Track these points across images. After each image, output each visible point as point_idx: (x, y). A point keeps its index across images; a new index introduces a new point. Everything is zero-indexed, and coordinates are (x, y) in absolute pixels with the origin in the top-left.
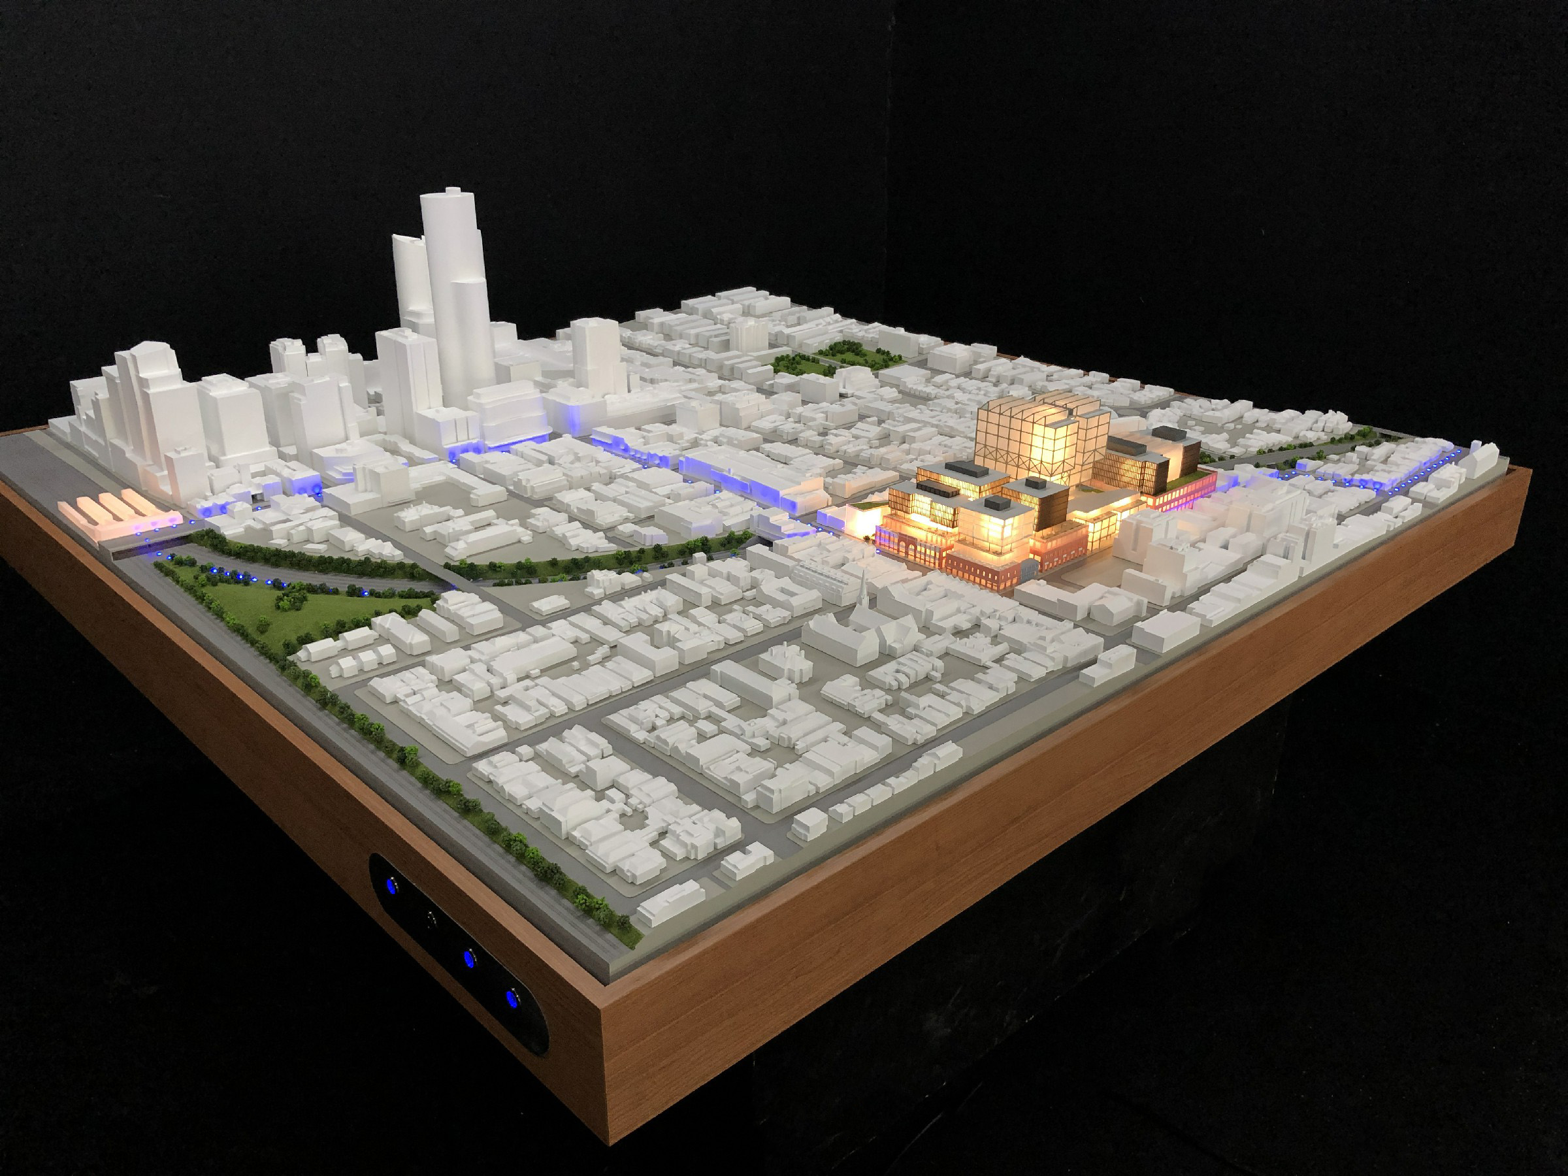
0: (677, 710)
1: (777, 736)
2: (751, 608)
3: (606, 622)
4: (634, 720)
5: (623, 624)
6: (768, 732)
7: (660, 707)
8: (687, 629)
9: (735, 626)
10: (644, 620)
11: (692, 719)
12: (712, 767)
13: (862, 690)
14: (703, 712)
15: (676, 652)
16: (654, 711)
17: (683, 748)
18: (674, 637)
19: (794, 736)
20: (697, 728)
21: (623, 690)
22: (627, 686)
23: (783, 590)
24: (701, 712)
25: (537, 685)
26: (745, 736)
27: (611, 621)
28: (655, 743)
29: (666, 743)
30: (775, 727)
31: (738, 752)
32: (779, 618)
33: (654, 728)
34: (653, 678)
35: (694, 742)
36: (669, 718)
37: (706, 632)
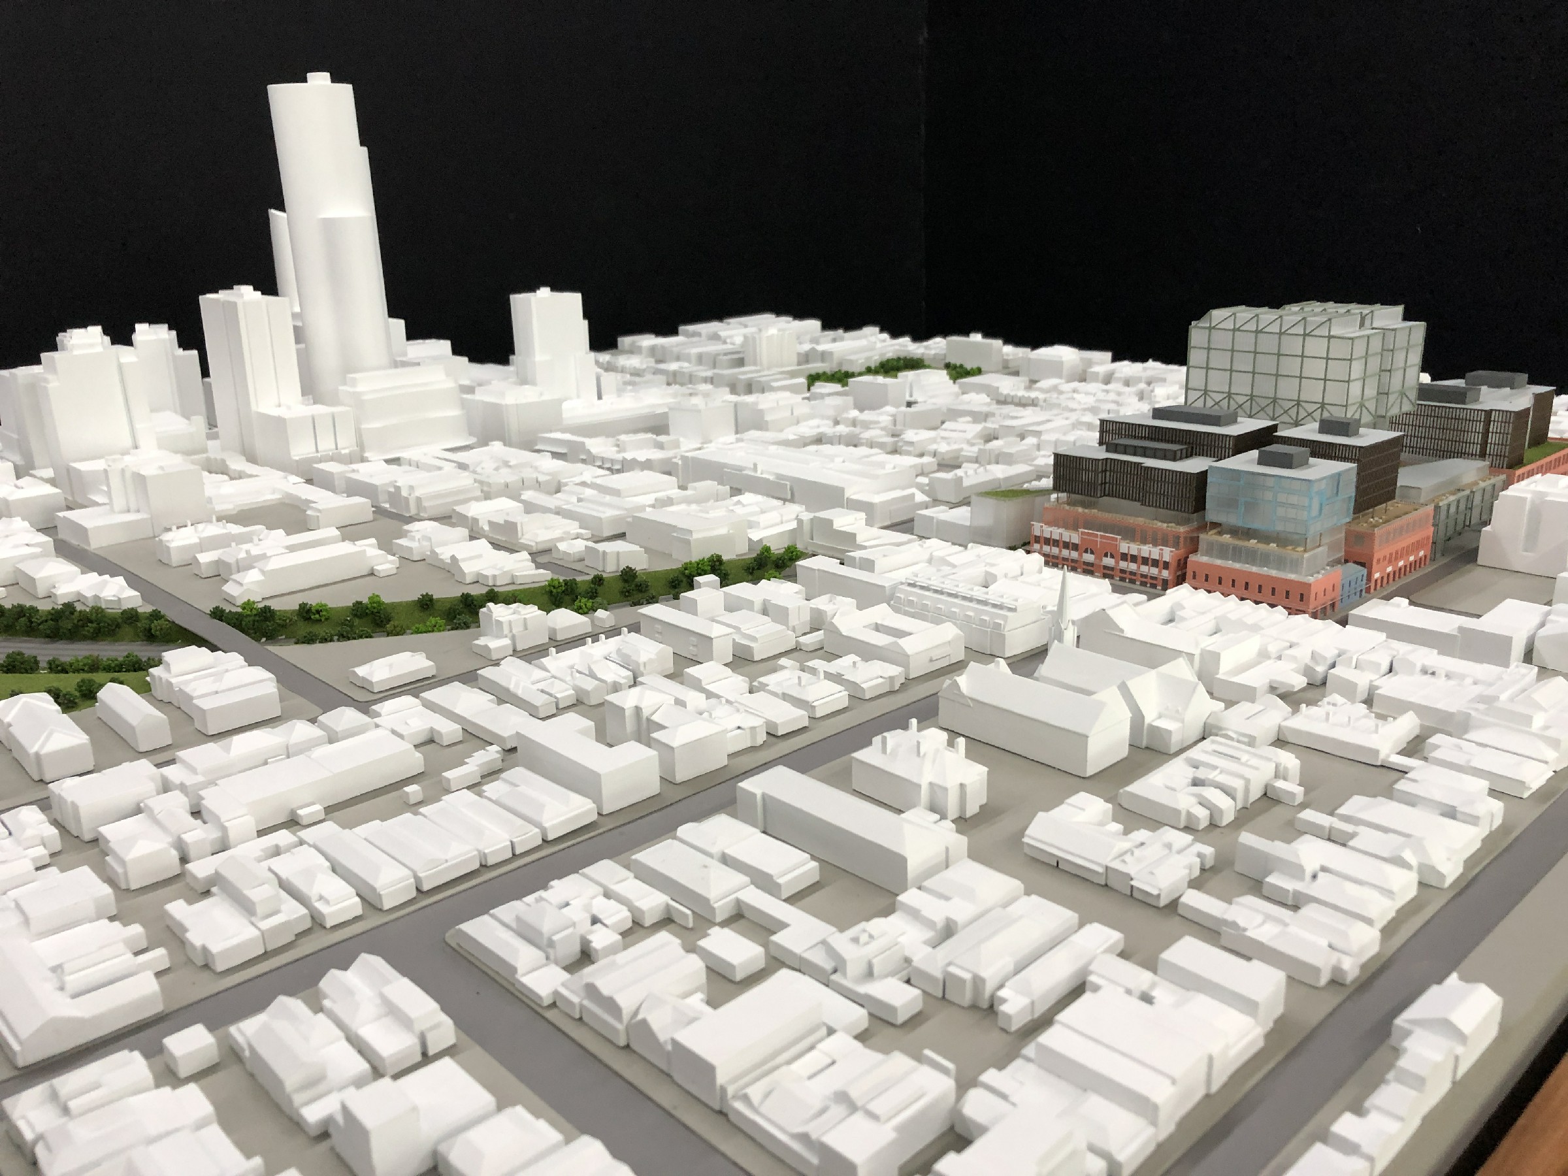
0: (652, 901)
1: (939, 974)
2: (816, 663)
3: (503, 696)
4: (528, 934)
5: (539, 700)
6: (908, 961)
7: (608, 895)
8: (680, 703)
9: (785, 697)
10: (587, 693)
11: (691, 925)
12: (755, 1092)
13: (1126, 832)
14: (722, 906)
15: (652, 753)
16: (587, 907)
17: (662, 1024)
18: (648, 720)
19: (990, 973)
20: (705, 955)
21: (518, 852)
22: (528, 838)
23: (878, 628)
24: (716, 905)
25: (302, 842)
26: (844, 974)
27: (515, 696)
28: (582, 1007)
29: (611, 1005)
30: (926, 943)
31: (831, 1031)
32: (880, 680)
33: (586, 956)
34: (595, 817)
35: (697, 1001)
36: (629, 924)
37: (721, 711)
